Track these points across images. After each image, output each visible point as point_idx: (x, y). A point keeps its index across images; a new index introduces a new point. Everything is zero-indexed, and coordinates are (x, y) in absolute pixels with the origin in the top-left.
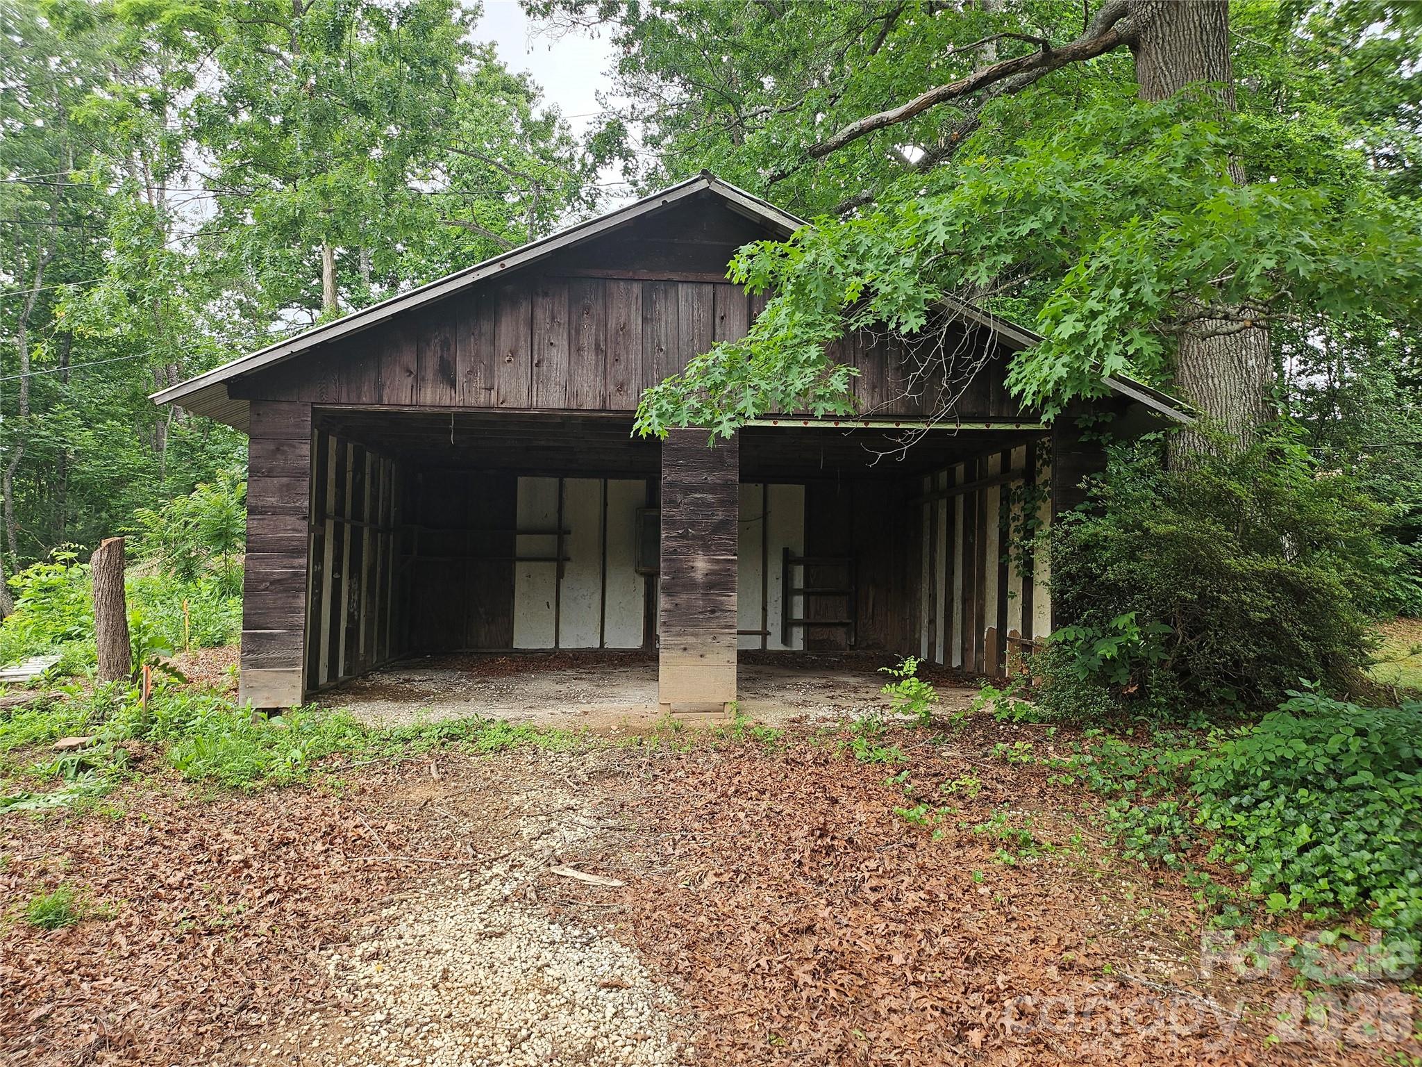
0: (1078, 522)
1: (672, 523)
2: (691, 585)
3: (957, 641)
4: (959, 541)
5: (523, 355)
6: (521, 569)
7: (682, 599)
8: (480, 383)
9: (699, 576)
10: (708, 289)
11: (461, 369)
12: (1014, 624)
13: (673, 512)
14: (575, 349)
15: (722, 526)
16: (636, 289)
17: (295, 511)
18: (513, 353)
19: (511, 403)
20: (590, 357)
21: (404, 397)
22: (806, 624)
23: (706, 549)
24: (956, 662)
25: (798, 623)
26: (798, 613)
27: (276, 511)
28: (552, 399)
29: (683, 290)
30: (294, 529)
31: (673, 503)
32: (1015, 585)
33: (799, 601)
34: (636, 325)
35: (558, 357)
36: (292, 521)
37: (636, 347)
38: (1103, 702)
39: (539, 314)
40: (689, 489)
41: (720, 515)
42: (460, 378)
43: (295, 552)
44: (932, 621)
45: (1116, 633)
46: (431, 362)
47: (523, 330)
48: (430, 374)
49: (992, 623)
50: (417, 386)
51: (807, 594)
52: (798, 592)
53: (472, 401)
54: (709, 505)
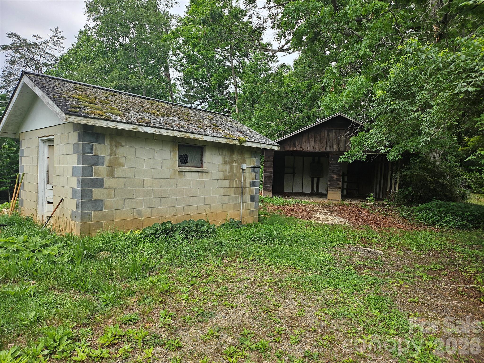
0: (403, 171)
1: (330, 170)
2: (334, 180)
3: (381, 193)
4: (383, 173)
5: (307, 142)
6: (286, 176)
7: (332, 182)
8: (300, 146)
9: (335, 179)
10: (338, 130)
11: (297, 144)
12: (393, 189)
13: (331, 168)
14: (315, 141)
15: (339, 171)
16: (326, 131)
17: (271, 167)
18: (305, 142)
19: (305, 150)
20: (318, 142)
21: (288, 149)
22: (347, 189)
23: (336, 174)
24: (381, 197)
25: (345, 189)
26: (345, 187)
27: (268, 167)
28: (311, 149)
29: (334, 131)
30: (271, 170)
31: (331, 167)
32: (393, 182)
33: (346, 184)
34: (326, 137)
35: (313, 142)
36: (271, 168)
37: (325, 140)
38: (405, 201)
39: (310, 135)
40: (333, 164)
41: (339, 169)
42: (297, 146)
43: (271, 173)
44: (376, 189)
45: (409, 190)
46: (292, 143)
47: (307, 138)
48: (292, 145)
49: (389, 189)
50: (290, 147)
51: (347, 182)
52: (345, 182)
53: (298, 150)
54: (337, 167)
